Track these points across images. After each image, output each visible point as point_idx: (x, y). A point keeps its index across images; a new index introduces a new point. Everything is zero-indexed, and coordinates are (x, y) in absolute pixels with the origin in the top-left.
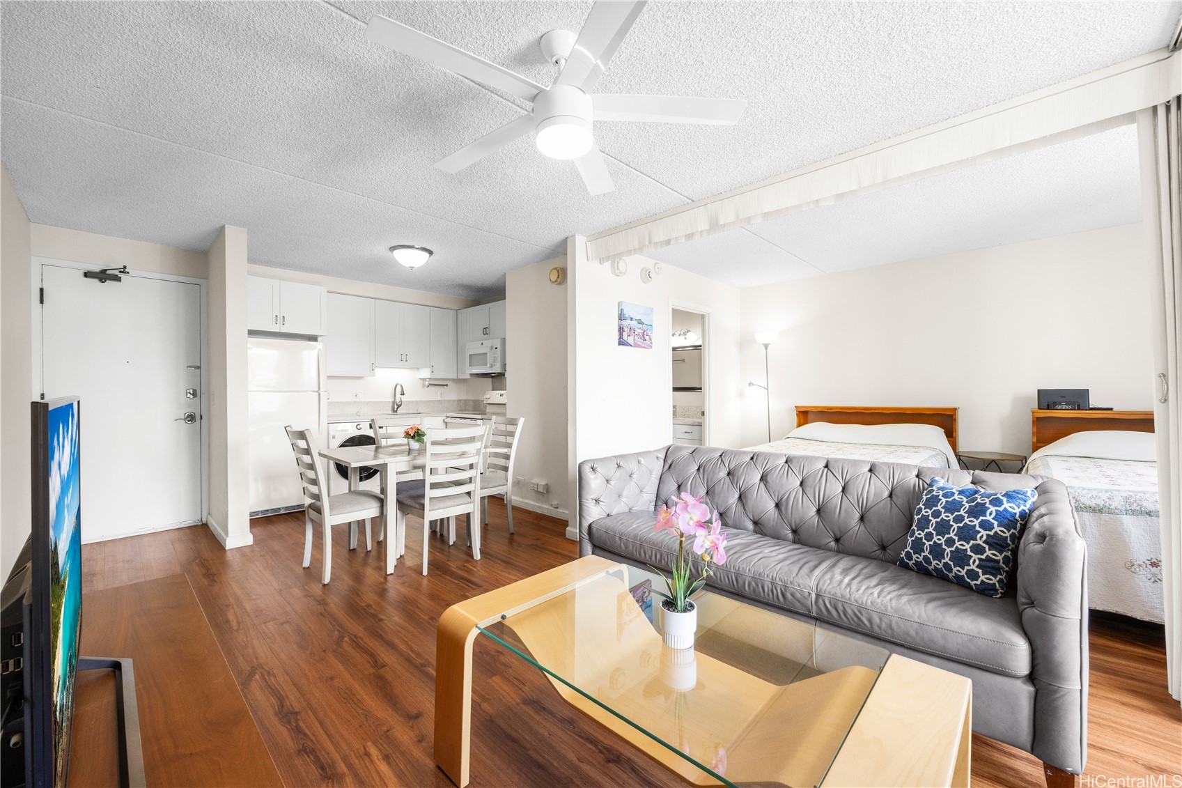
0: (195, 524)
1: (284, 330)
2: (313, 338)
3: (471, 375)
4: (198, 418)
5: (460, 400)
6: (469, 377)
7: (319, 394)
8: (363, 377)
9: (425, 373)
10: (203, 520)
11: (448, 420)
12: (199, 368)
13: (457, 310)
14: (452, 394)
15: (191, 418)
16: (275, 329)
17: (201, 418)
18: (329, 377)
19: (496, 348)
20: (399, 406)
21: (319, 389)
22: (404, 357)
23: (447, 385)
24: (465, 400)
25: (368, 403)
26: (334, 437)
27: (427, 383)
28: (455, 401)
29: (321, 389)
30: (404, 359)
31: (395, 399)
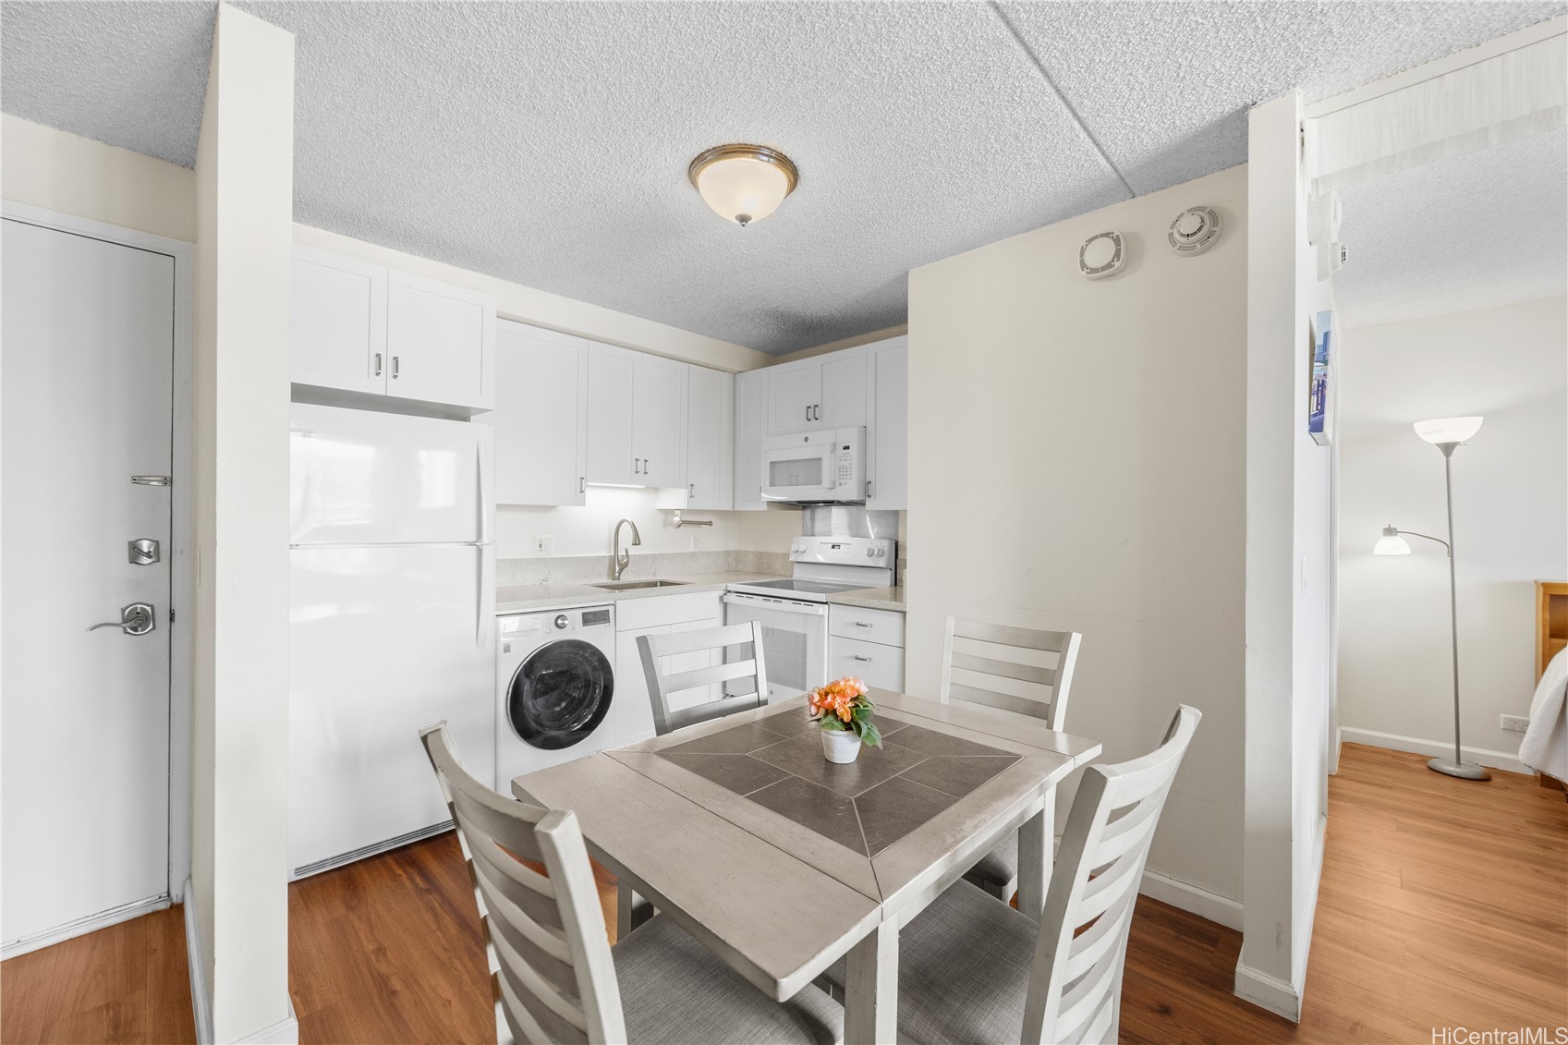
0: (149, 910)
1: (397, 390)
2: (458, 414)
3: (770, 503)
4: (162, 616)
5: (728, 552)
6: (765, 508)
7: (480, 552)
8: (555, 507)
9: (676, 499)
10: (173, 894)
11: (731, 598)
12: (168, 481)
13: (735, 374)
14: (714, 541)
15: (137, 620)
16: (375, 387)
17: (172, 619)
18: (500, 507)
19: (847, 448)
20: (623, 567)
21: (479, 535)
22: (641, 464)
23: (710, 523)
24: (737, 552)
25: (562, 562)
26: (507, 649)
27: (677, 519)
28: (719, 553)
29: (485, 539)
30: (640, 469)
31: (616, 551)
